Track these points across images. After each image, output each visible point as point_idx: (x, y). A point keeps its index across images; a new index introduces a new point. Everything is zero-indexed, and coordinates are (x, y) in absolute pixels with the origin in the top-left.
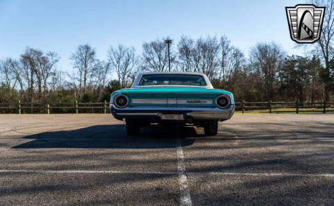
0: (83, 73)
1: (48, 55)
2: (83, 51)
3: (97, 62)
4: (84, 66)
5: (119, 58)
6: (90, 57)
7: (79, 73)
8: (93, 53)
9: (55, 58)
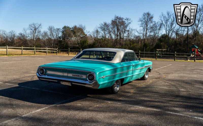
0: (145, 30)
1: (125, 19)
2: (146, 16)
3: (154, 23)
4: (146, 26)
5: (167, 20)
6: (150, 20)
7: (143, 30)
8: (152, 18)
9: (129, 22)
